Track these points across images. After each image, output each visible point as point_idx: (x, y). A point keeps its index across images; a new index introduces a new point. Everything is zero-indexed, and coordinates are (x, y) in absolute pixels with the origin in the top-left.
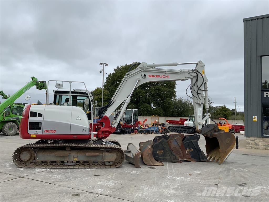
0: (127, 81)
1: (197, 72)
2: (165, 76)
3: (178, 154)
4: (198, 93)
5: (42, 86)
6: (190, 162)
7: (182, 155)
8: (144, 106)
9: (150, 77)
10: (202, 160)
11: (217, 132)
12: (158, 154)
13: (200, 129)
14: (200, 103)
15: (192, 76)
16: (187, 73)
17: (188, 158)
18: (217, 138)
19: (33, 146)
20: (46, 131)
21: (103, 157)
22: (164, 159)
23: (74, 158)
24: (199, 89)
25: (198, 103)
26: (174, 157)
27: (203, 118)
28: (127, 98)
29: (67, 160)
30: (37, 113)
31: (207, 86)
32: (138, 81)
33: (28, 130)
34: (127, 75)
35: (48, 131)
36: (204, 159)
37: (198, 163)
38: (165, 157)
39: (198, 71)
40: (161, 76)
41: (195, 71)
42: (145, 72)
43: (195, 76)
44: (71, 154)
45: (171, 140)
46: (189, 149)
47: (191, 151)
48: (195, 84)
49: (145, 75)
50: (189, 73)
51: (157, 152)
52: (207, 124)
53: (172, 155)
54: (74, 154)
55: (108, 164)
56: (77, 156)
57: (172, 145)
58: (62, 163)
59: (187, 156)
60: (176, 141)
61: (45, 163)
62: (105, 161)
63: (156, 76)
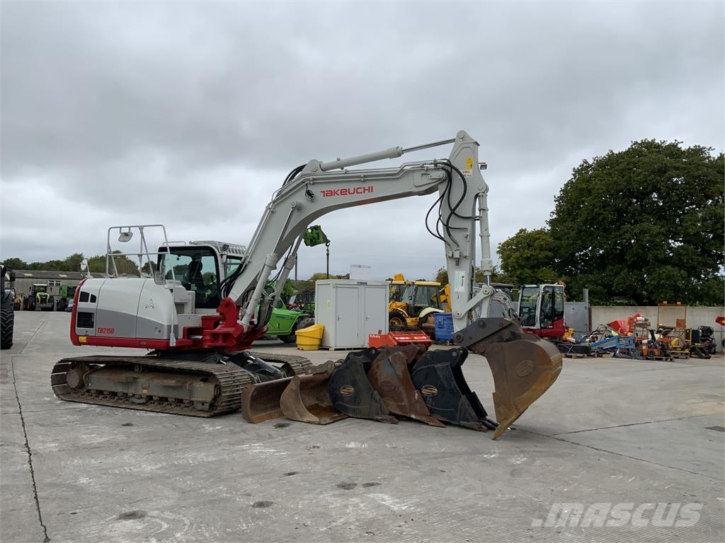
1: (448, 168)
2: (362, 190)
3: (396, 401)
4: (450, 226)
5: (314, 238)
6: (425, 426)
7: (405, 402)
9: (326, 196)
10: (462, 423)
12: (341, 398)
13: (459, 330)
14: (457, 255)
15: (432, 181)
16: (420, 174)
17: (421, 415)
21: (191, 392)
22: (354, 410)
23: (143, 388)
24: (453, 213)
25: (450, 255)
26: (378, 405)
29: (133, 392)
32: (292, 209)
33: (76, 327)
36: (468, 421)
37: (449, 429)
38: (358, 405)
39: (452, 163)
40: (352, 191)
41: (444, 163)
42: (312, 185)
44: (139, 380)
45: (380, 362)
46: (426, 388)
47: (433, 394)
49: (309, 193)
50: (423, 172)
51: (339, 391)
53: (373, 402)
54: (143, 380)
55: (199, 407)
56: (147, 386)
57: (381, 374)
58: (127, 397)
59: (418, 408)
60: (391, 364)
61: (103, 394)
62: (193, 399)
63: (339, 192)
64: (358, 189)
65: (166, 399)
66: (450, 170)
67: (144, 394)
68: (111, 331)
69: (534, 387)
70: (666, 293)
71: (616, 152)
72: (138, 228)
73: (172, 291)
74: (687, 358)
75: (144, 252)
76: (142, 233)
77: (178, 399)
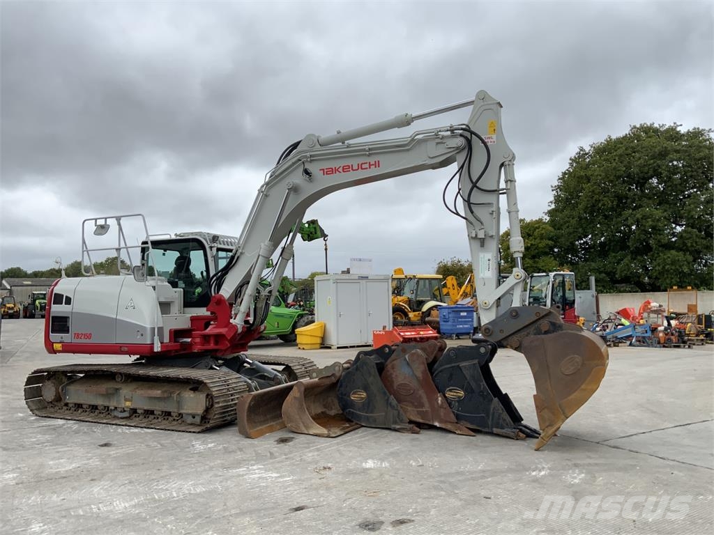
0: (266, 195)
1: (468, 134)
2: (367, 166)
3: (416, 407)
4: (471, 202)
5: (311, 233)
6: (451, 435)
7: (427, 408)
9: (327, 174)
10: (495, 430)
12: (352, 404)
13: (487, 322)
14: (482, 235)
15: (452, 150)
16: (433, 143)
17: (446, 422)
21: (179, 403)
22: (368, 418)
23: (126, 400)
25: (473, 235)
26: (396, 412)
29: (115, 404)
30: (63, 295)
32: (287, 191)
33: (51, 334)
36: (502, 428)
37: (480, 439)
38: (371, 413)
39: (472, 129)
40: (355, 167)
41: (462, 129)
42: (310, 162)
43: (459, 149)
45: (395, 362)
46: (450, 390)
47: (459, 397)
49: (306, 172)
50: (440, 141)
51: (349, 396)
53: (389, 408)
54: (126, 391)
55: (190, 420)
56: (130, 397)
57: (396, 376)
58: (108, 410)
59: (442, 414)
60: (408, 364)
61: (82, 407)
62: (182, 411)
63: (341, 170)
64: (362, 164)
65: (152, 412)
66: (469, 137)
67: (127, 407)
68: (89, 336)
69: (583, 387)
70: (672, 278)
71: (614, 137)
72: (115, 219)
73: (154, 288)
74: (703, 344)
75: (123, 245)
76: (119, 224)
77: (166, 412)
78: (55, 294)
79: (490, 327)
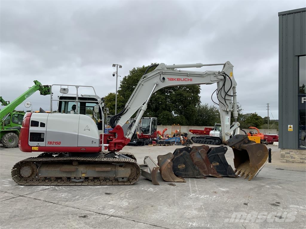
0: (143, 85)
2: (187, 80)
3: (202, 169)
4: (226, 99)
5: (46, 92)
6: (215, 178)
7: (206, 169)
8: (164, 114)
9: (170, 80)
10: (229, 176)
11: (247, 143)
12: (179, 169)
13: (227, 140)
14: (228, 110)
15: (218, 80)
16: (213, 76)
17: (214, 174)
18: (247, 150)
19: (35, 160)
20: (50, 143)
22: (185, 175)
23: (82, 173)
24: (226, 94)
25: (225, 110)
26: (198, 172)
27: (231, 128)
28: (143, 104)
29: (75, 176)
30: (38, 122)
31: (237, 91)
32: (156, 85)
33: (29, 142)
34: (143, 79)
35: (52, 143)
36: (231, 174)
37: (225, 179)
38: (187, 172)
39: (226, 73)
40: (182, 80)
41: (222, 73)
42: (163, 74)
43: (221, 80)
44: (79, 169)
45: (194, 153)
46: (214, 163)
47: (217, 165)
48: (222, 88)
49: (164, 79)
50: (215, 75)
51: (177, 167)
52: (235, 135)
53: (195, 170)
55: (121, 180)
56: (85, 172)
57: (195, 158)
58: (69, 179)
59: (212, 171)
60: (200, 154)
62: (117, 176)
63: (176, 79)
64: (185, 79)
66: (225, 76)
67: (83, 177)
69: (263, 160)
78: (32, 121)
79: (229, 141)
